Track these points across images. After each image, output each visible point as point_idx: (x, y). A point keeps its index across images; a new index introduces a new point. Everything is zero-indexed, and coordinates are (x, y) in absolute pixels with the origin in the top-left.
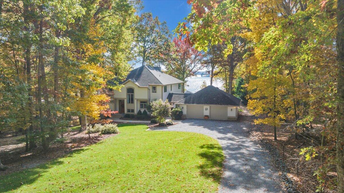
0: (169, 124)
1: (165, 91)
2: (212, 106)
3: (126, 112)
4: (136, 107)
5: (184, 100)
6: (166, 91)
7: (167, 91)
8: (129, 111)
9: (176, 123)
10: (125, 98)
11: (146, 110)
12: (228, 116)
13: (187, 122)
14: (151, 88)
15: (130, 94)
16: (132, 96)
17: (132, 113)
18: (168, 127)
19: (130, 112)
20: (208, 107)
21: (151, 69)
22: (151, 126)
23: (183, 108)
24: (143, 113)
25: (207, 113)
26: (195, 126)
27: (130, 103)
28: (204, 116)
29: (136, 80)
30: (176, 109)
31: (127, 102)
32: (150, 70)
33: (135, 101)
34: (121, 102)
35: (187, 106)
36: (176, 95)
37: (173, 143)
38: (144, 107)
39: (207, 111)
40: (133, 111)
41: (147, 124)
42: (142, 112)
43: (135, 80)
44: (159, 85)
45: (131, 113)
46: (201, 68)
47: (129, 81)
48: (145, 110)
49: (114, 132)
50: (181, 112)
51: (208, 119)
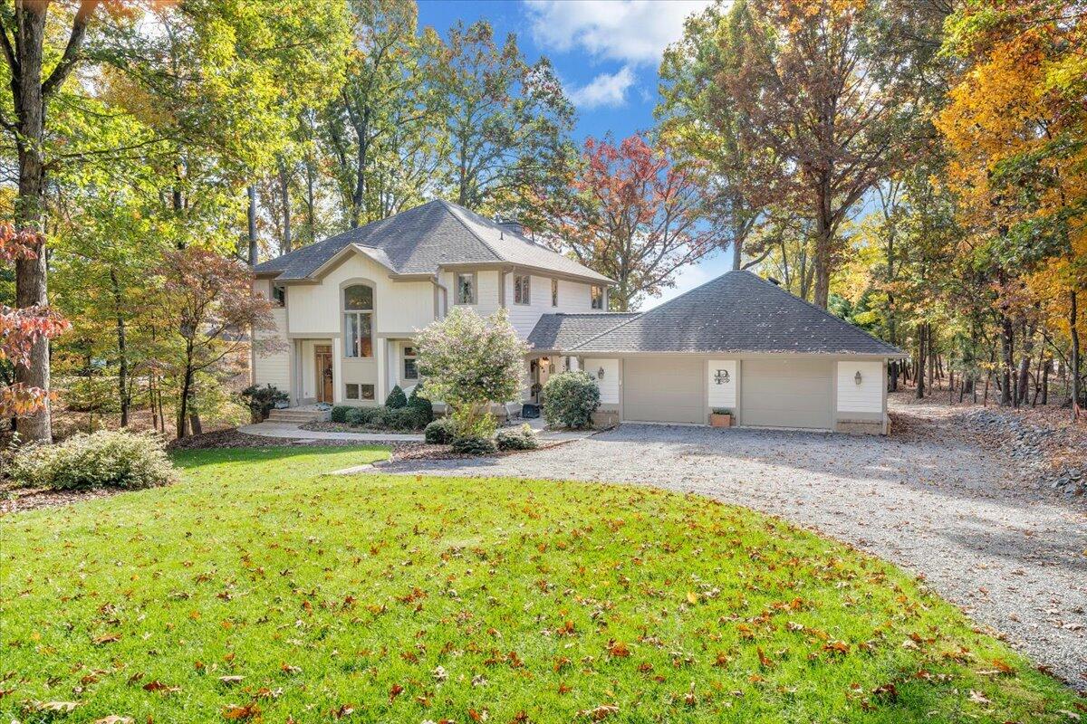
0: (513, 446)
1: (522, 298)
2: (754, 357)
3: (339, 398)
4: (385, 374)
7: (532, 300)
8: (352, 390)
10: (336, 335)
12: (839, 409)
14: (450, 283)
15: (359, 312)
16: (367, 319)
17: (366, 404)
19: (357, 397)
20: (728, 364)
23: (601, 373)
24: (410, 398)
25: (723, 396)
27: (355, 354)
28: (711, 412)
31: (344, 350)
33: (379, 345)
35: (623, 363)
36: (575, 322)
39: (724, 385)
40: (369, 390)
42: (407, 395)
44: (486, 267)
45: (360, 403)
47: (352, 253)
50: (593, 393)
51: (733, 427)
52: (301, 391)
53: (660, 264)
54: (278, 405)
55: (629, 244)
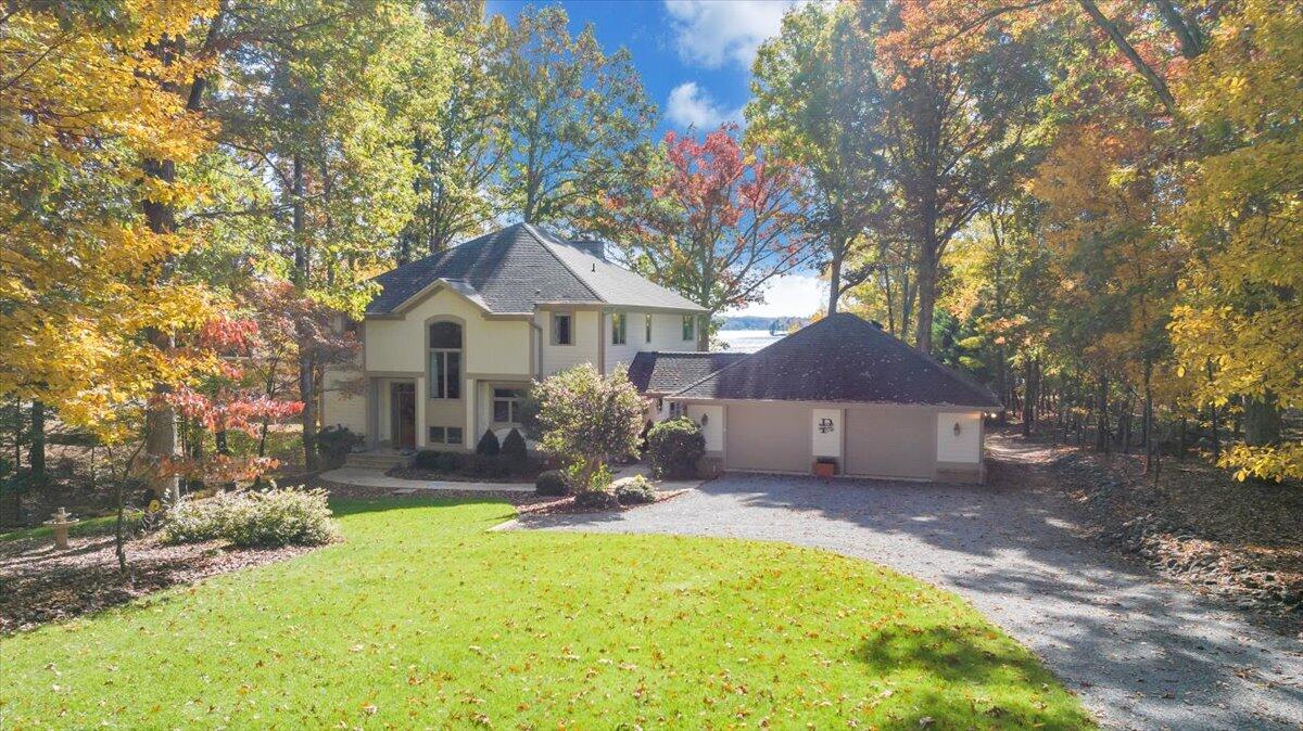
0: (633, 499)
1: (619, 338)
2: (857, 407)
3: (422, 440)
4: (474, 417)
5: (712, 383)
6: (623, 342)
7: (628, 340)
8: (436, 434)
9: (671, 493)
10: (421, 375)
11: (519, 431)
12: (939, 459)
13: (730, 492)
14: (546, 322)
15: (446, 351)
16: (455, 359)
17: (452, 448)
18: (622, 515)
19: (442, 440)
20: (832, 413)
21: (554, 242)
22: (532, 507)
23: (705, 419)
24: (505, 444)
25: (827, 444)
26: (773, 510)
27: (441, 395)
28: (815, 460)
29: (478, 288)
30: (672, 424)
31: (429, 388)
32: (546, 242)
33: (469, 387)
34: (404, 393)
35: (727, 409)
36: (673, 362)
37: (639, 615)
38: (510, 415)
39: (829, 434)
40: (456, 434)
41: (514, 499)
42: (501, 440)
43: (469, 287)
44: (585, 308)
45: (444, 447)
46: (781, 268)
47: (439, 288)
48: (514, 433)
49: (303, 538)
50: (698, 440)
51: (837, 476)
52: (377, 434)
53: (746, 275)
54: (354, 449)
55: (712, 252)
